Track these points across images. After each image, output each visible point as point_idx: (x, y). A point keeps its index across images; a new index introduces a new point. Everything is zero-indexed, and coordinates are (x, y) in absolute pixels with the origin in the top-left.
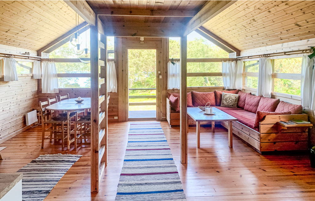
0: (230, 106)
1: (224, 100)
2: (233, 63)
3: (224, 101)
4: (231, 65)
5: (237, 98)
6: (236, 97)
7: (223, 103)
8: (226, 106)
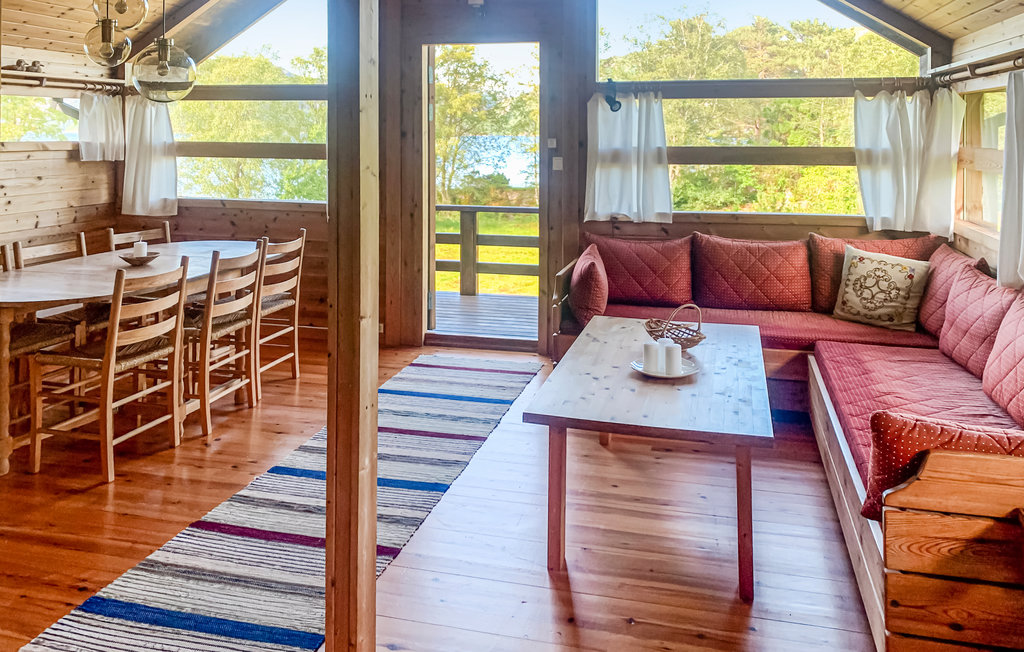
0: (880, 317)
1: (851, 283)
2: (912, 104)
3: (850, 290)
4: (902, 110)
5: (915, 279)
6: (911, 277)
7: (844, 303)
8: (858, 318)
